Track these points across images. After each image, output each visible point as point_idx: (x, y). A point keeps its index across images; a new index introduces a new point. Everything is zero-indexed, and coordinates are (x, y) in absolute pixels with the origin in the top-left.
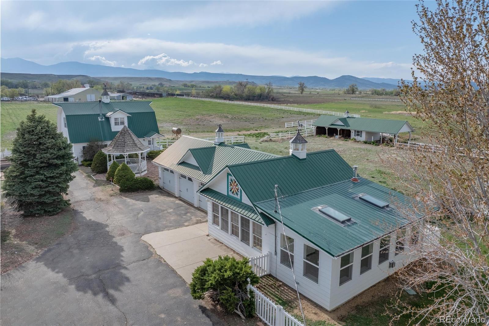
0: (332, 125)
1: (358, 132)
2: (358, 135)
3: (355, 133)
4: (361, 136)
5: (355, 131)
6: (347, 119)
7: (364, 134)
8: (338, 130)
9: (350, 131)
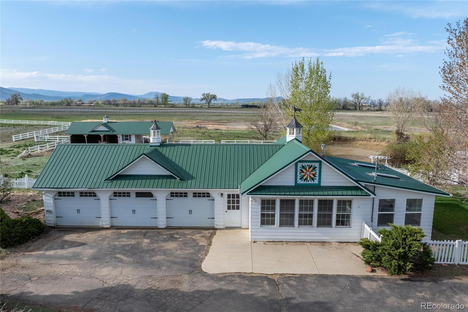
0: (93, 131)
1: (126, 136)
2: (126, 139)
3: (123, 138)
4: (130, 140)
5: (123, 135)
6: (108, 124)
7: (133, 138)
8: (101, 137)
9: (117, 137)
